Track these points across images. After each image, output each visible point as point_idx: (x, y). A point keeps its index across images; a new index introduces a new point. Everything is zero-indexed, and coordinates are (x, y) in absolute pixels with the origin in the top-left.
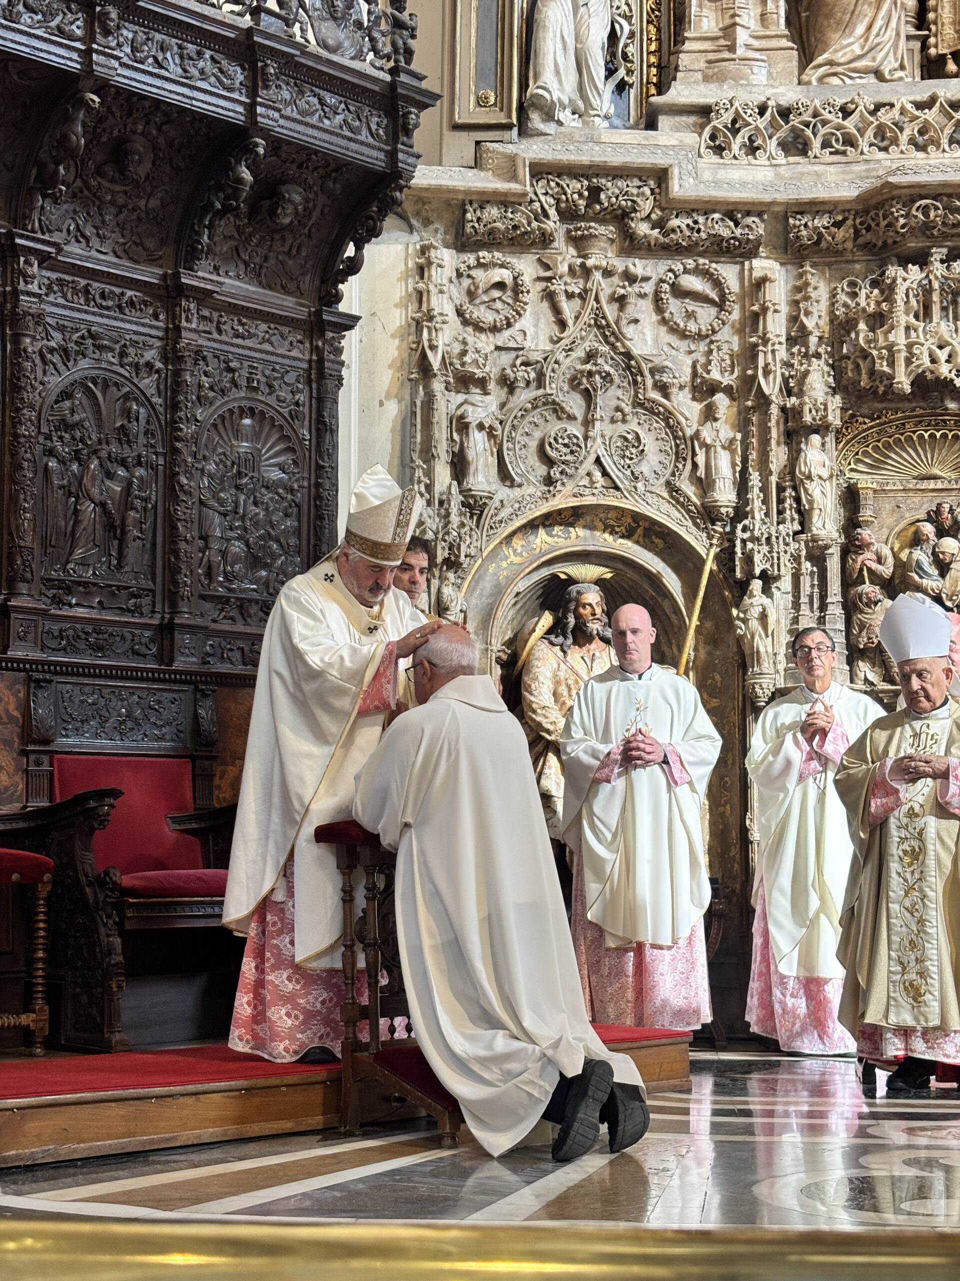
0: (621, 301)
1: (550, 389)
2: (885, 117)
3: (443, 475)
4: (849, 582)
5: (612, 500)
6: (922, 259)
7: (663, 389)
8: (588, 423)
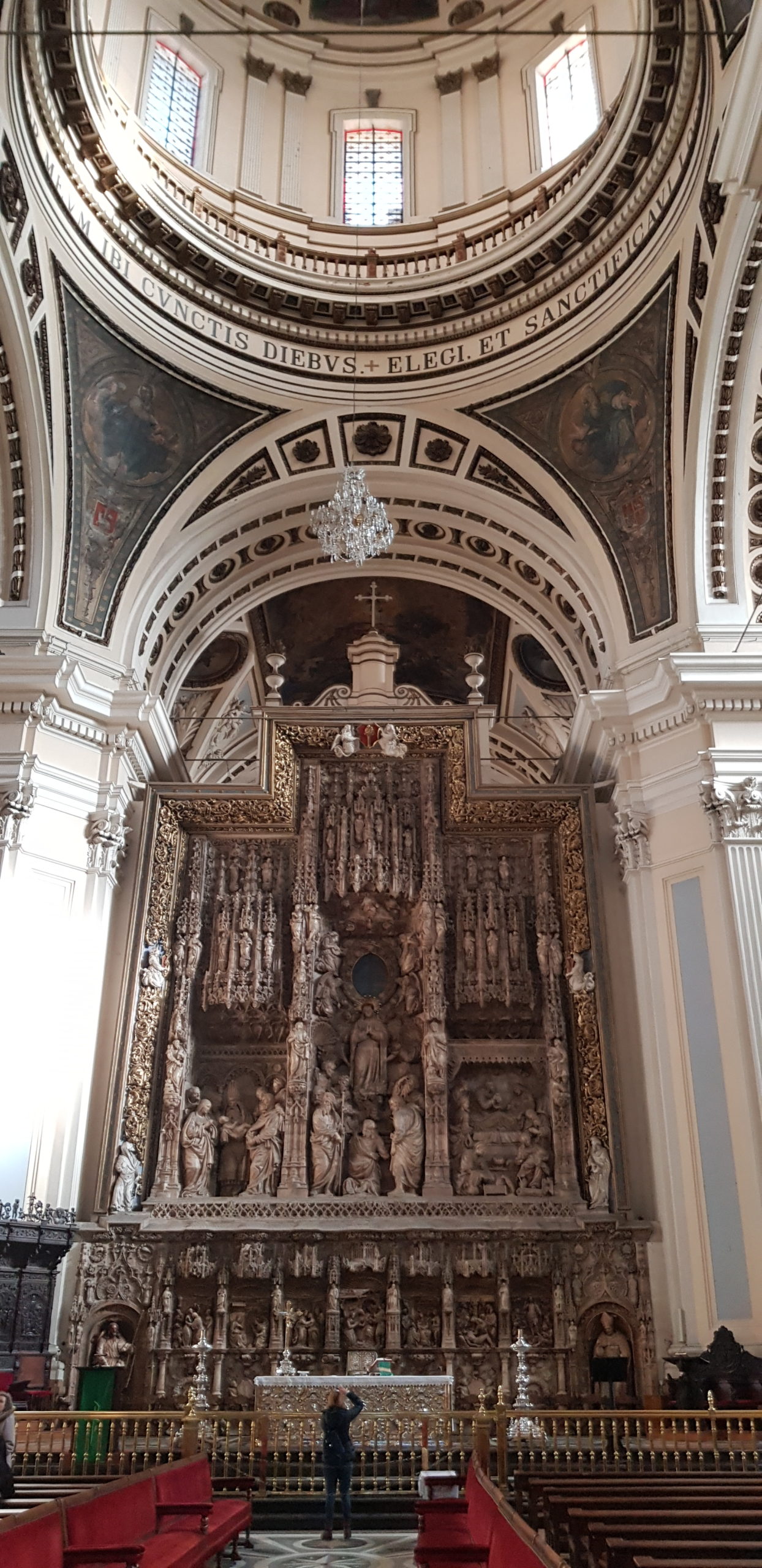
0: (128, 1254)
1: (110, 1276)
2: (193, 1209)
3: (81, 1299)
4: (175, 1321)
5: (121, 1302)
6: (194, 1245)
7: (136, 1275)
8: (117, 1284)
